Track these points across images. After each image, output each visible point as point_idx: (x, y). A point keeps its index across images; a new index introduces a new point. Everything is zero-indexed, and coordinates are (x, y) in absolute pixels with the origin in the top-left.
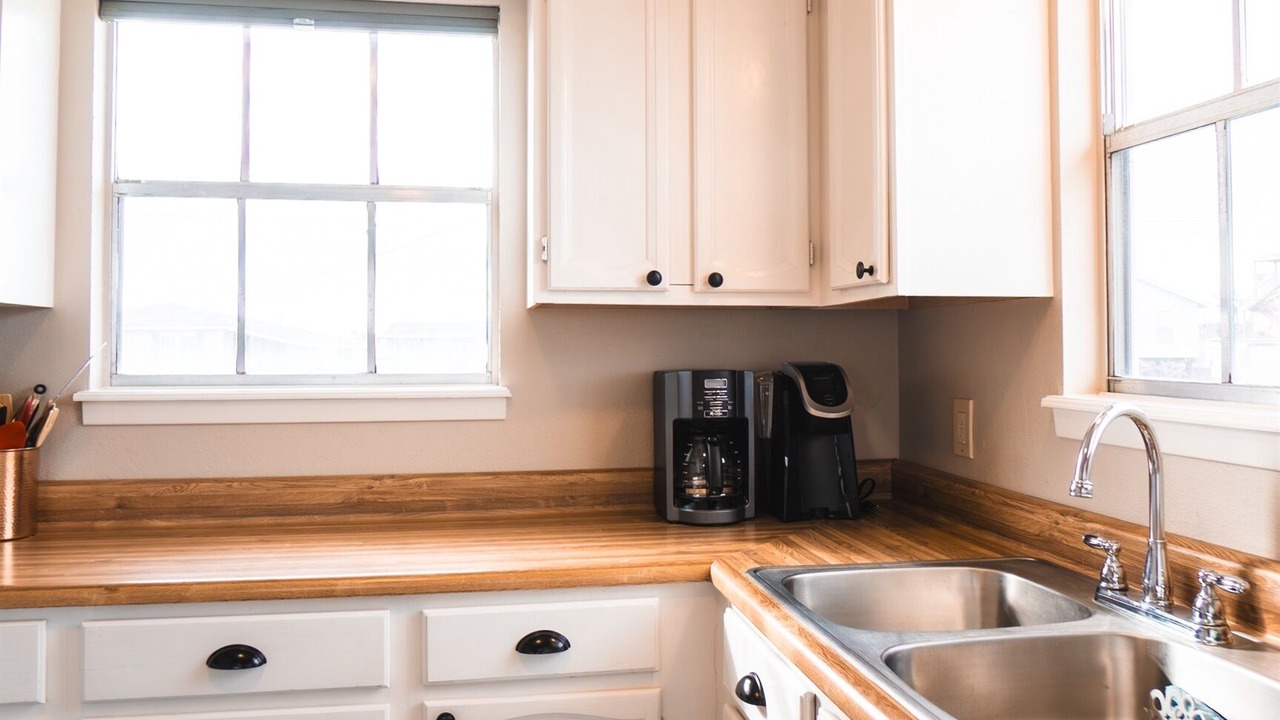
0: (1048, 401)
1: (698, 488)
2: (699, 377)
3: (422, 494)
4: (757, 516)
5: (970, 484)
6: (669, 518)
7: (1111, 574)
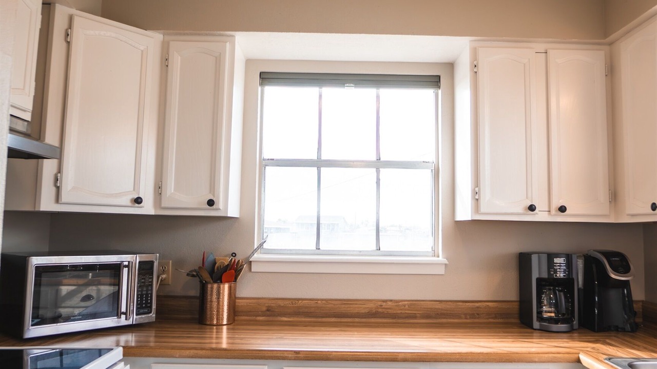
2: (551, 257)
3: (405, 310)
4: (579, 328)
6: (535, 328)
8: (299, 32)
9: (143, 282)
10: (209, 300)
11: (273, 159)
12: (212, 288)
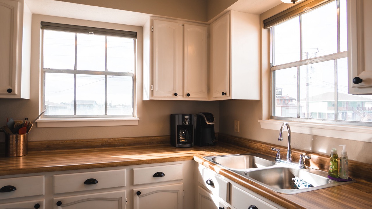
0: (259, 121)
1: (182, 140)
2: (183, 116)
3: (119, 142)
4: (194, 146)
5: (239, 138)
6: (177, 146)
7: (278, 156)
10: (11, 144)
11: (49, 69)
12: (13, 137)
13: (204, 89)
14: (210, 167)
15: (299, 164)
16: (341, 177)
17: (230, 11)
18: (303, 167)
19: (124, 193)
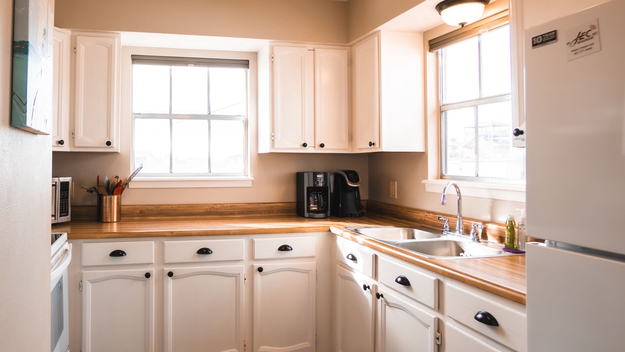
0: (423, 181)
1: (314, 207)
2: (315, 174)
3: (228, 209)
4: (330, 216)
5: (396, 206)
6: (306, 216)
7: (446, 227)
8: (164, 33)
9: (63, 196)
10: (104, 206)
11: (140, 114)
12: (106, 198)
13: (345, 136)
14: (351, 237)
15: (471, 236)
16: (518, 249)
17: (379, 31)
18: (476, 239)
19: (242, 268)
